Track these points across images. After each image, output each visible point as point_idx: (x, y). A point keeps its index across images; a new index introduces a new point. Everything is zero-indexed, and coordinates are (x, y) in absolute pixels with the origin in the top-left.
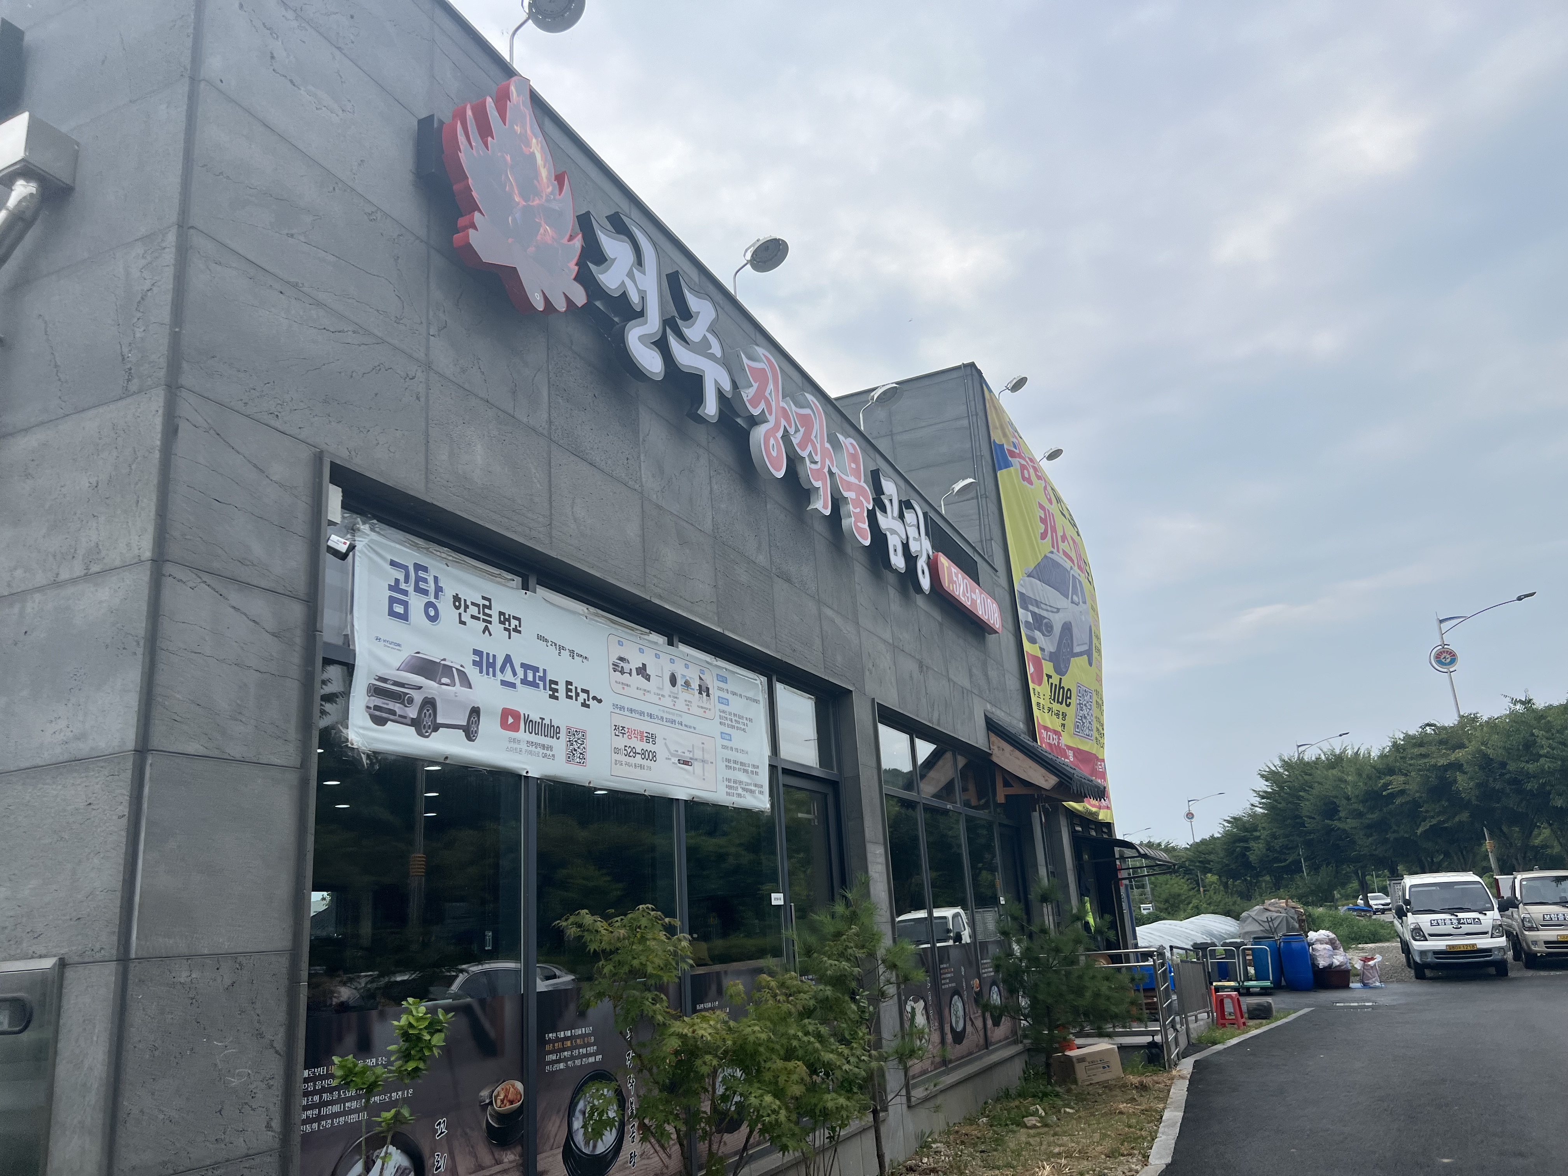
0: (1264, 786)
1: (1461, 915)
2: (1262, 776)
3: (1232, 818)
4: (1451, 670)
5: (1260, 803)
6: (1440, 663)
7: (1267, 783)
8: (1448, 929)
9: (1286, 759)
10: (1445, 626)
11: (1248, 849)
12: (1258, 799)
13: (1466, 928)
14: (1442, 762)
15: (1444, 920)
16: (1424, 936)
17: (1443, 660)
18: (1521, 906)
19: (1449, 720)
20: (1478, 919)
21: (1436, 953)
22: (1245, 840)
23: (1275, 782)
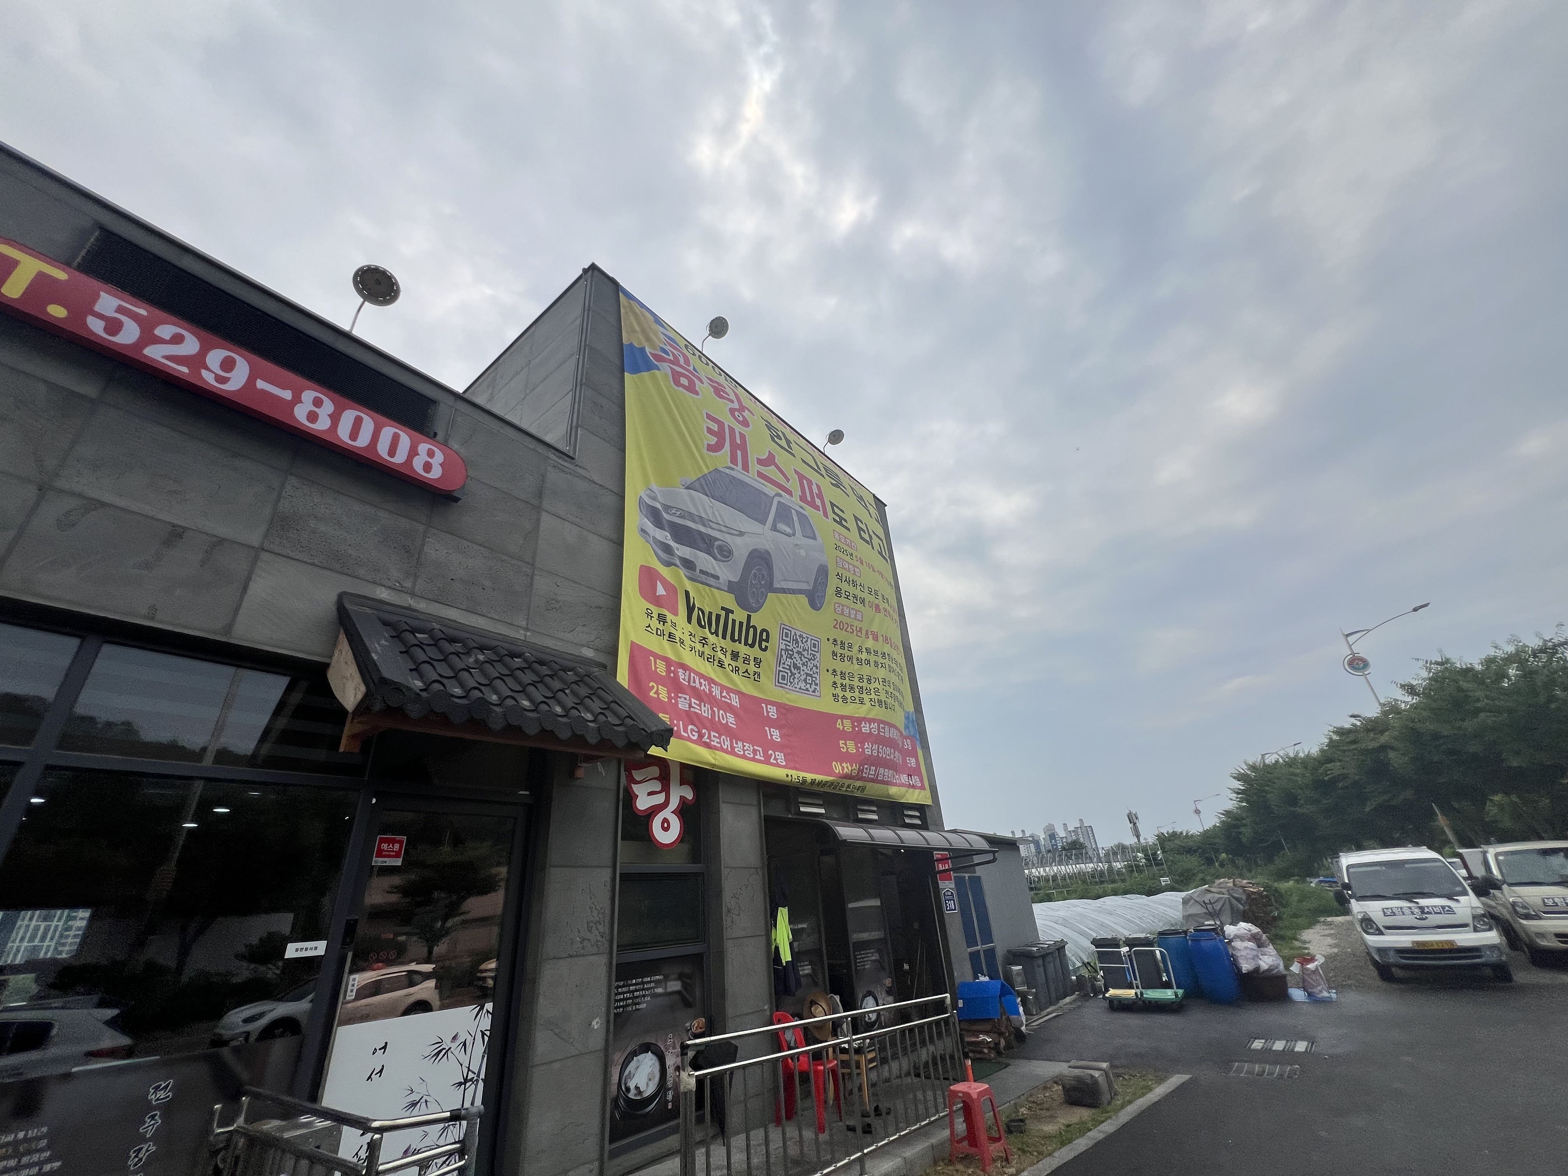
0: (1238, 785)
1: (1424, 902)
2: (1234, 778)
3: (1225, 811)
4: (1366, 673)
5: (1237, 798)
6: (1354, 669)
7: (1239, 783)
8: (1409, 920)
9: (1251, 763)
10: (1351, 639)
11: (1240, 833)
12: (1235, 795)
13: (1434, 919)
14: (1372, 745)
15: (1401, 908)
16: (1378, 929)
17: (1357, 666)
18: (1505, 887)
19: (1372, 711)
20: (1449, 907)
21: (1400, 951)
22: (1237, 826)
23: (1245, 781)
